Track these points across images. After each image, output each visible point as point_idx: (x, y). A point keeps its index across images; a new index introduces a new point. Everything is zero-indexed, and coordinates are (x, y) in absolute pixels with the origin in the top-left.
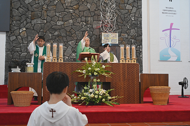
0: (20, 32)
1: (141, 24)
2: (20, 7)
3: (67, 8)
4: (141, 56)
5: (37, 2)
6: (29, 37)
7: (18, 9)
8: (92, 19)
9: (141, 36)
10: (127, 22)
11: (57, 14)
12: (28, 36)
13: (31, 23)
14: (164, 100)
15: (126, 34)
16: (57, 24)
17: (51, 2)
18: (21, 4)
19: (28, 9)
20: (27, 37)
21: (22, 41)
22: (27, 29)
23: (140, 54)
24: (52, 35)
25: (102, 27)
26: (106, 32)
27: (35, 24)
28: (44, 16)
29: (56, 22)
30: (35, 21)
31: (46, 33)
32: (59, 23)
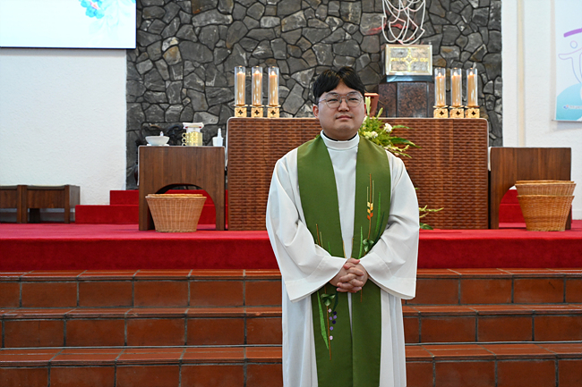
0: (164, 48)
1: (498, 16)
4: (498, 110)
6: (188, 63)
8: (358, 8)
9: (499, 51)
10: (459, 14)
12: (183, 60)
13: (191, 23)
14: (557, 219)
15: (454, 48)
16: (263, 25)
20: (182, 63)
21: (170, 73)
22: (180, 40)
23: (495, 105)
24: (249, 55)
25: (386, 29)
26: (397, 43)
27: (201, 27)
28: (225, 4)
29: (259, 21)
30: (202, 17)
31: (232, 49)
32: (268, 22)
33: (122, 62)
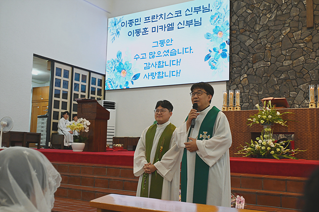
0: (241, 79)
2: (240, 51)
3: (296, 43)
5: (258, 42)
6: (251, 85)
7: (238, 54)
11: (284, 52)
12: (249, 84)
13: (252, 67)
16: (284, 65)
17: (275, 38)
18: (241, 47)
19: (249, 51)
20: (248, 85)
21: (244, 89)
22: (248, 75)
24: (278, 79)
27: (257, 69)
28: (267, 57)
29: (282, 63)
30: (257, 64)
31: (270, 77)
32: (286, 63)
33: (224, 86)
